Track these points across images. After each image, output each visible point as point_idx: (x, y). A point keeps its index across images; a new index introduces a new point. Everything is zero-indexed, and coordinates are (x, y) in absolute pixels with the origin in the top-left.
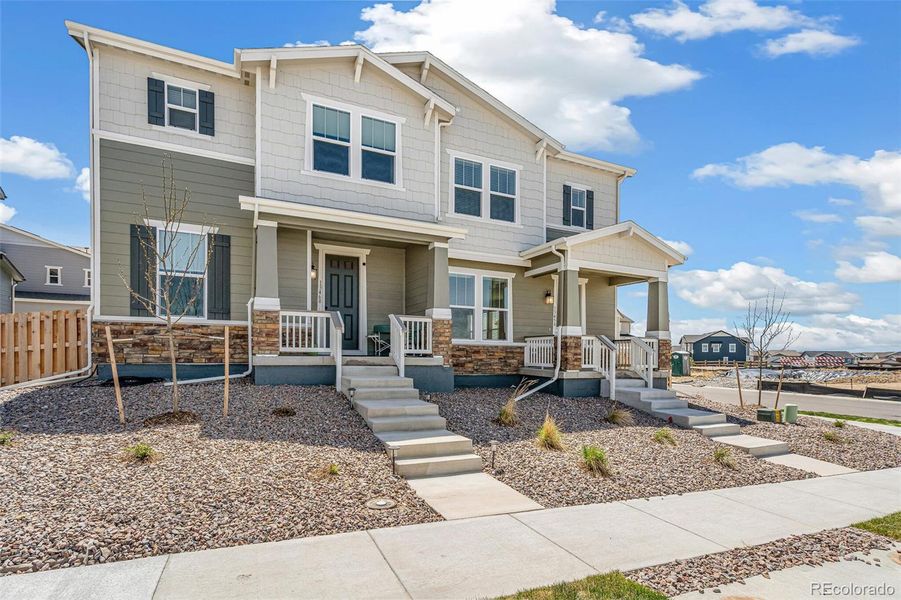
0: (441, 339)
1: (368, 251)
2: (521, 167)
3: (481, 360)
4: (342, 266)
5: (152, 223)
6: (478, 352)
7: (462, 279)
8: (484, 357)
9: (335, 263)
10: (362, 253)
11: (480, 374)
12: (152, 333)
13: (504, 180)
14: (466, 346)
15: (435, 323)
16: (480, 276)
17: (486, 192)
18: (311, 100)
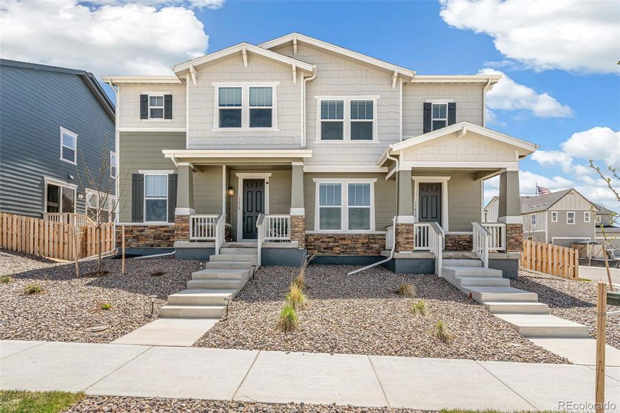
0: (296, 229)
1: (270, 174)
2: (379, 97)
3: (347, 245)
4: (254, 185)
5: (140, 172)
6: (344, 239)
7: (330, 187)
8: (349, 242)
9: (250, 185)
10: (266, 176)
11: (346, 255)
12: (141, 231)
13: (363, 109)
14: (335, 235)
15: (292, 217)
16: (345, 183)
17: (347, 121)
18: (217, 85)
